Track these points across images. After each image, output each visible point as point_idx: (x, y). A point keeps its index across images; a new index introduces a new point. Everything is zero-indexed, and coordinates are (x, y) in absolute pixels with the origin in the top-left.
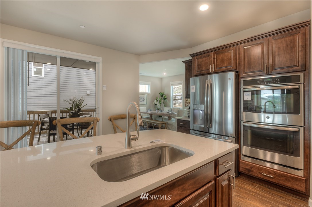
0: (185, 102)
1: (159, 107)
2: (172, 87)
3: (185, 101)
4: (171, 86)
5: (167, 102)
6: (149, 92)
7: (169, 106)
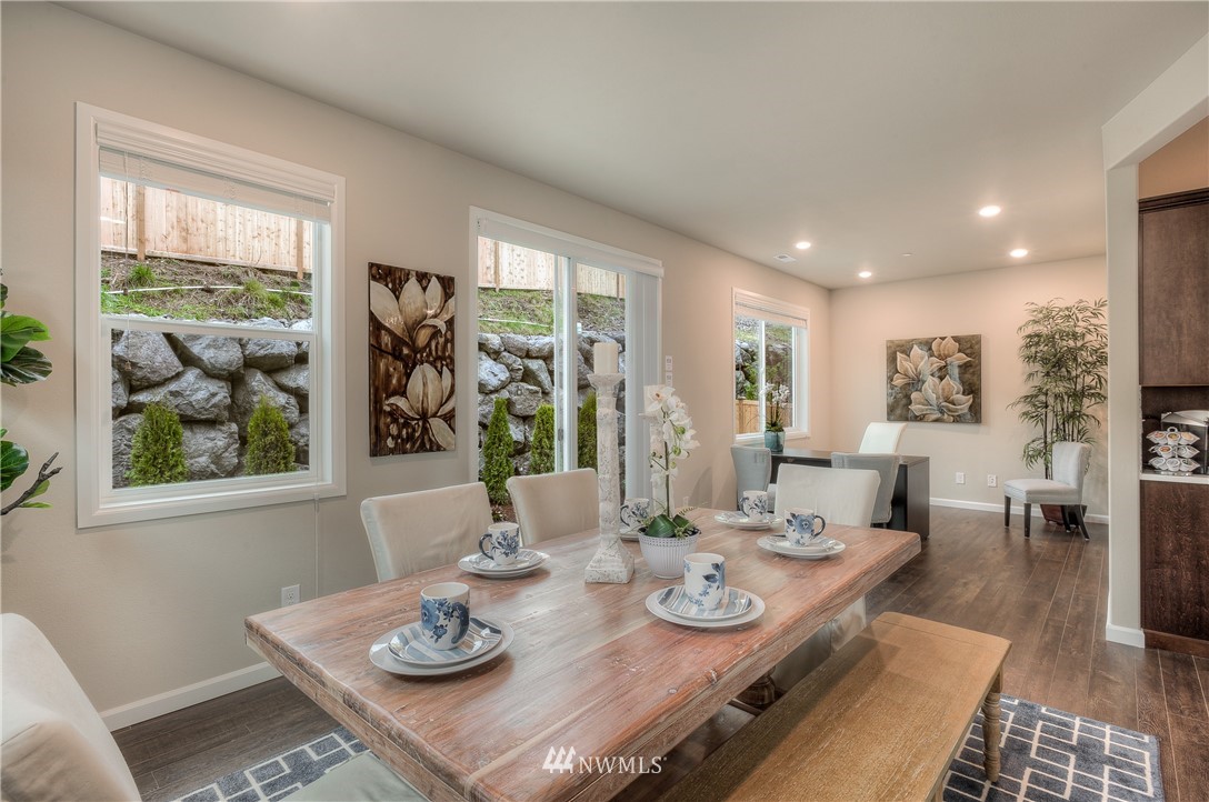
0: (377, 411)
3: (376, 403)
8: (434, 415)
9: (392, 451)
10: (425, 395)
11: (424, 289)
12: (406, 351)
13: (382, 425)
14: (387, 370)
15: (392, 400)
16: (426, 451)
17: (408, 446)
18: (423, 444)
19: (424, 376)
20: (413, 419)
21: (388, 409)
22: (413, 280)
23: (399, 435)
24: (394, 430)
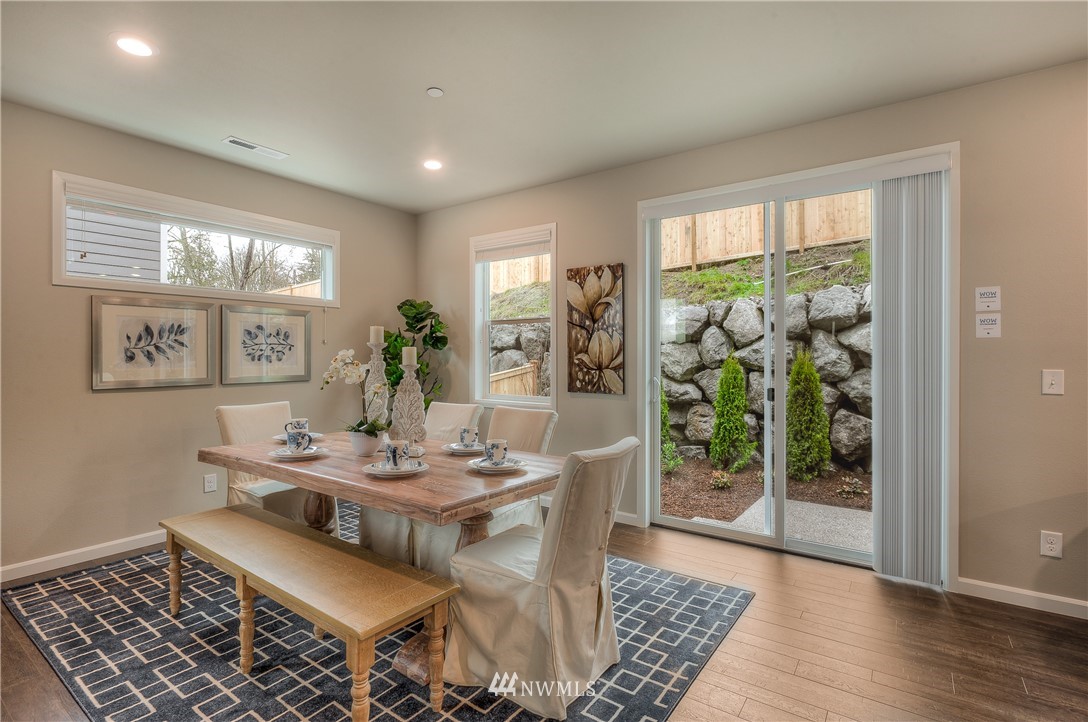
0: (571, 363)
1: (378, 411)
2: (478, 268)
3: (570, 357)
4: (477, 260)
5: (447, 361)
6: (330, 297)
7: (466, 398)
8: (607, 367)
9: (579, 390)
10: (601, 352)
11: (600, 277)
12: (588, 323)
13: (573, 372)
14: (576, 336)
15: (579, 356)
16: (601, 392)
17: (589, 387)
18: (599, 387)
19: (600, 339)
20: (593, 369)
21: (577, 362)
22: (592, 273)
23: (584, 380)
24: (581, 376)
